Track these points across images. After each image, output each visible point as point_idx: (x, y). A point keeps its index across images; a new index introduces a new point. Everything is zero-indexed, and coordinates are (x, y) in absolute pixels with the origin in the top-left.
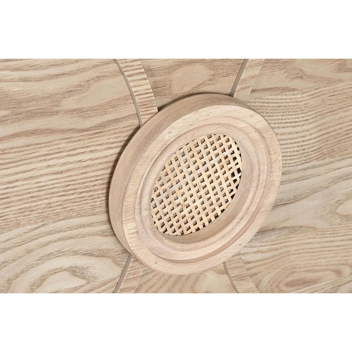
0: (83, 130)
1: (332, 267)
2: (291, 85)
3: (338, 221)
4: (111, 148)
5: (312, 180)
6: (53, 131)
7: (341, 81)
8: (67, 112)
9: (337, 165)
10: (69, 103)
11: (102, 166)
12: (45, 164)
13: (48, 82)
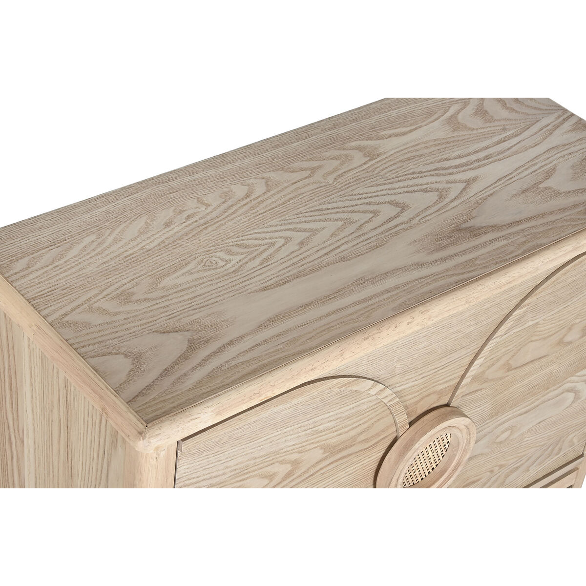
0: (367, 449)
1: (489, 470)
2: (481, 387)
3: (496, 446)
4: (380, 452)
5: (484, 431)
6: (351, 455)
7: (507, 376)
8: (360, 442)
9: (500, 418)
10: (362, 437)
11: (374, 463)
12: (345, 472)
13: (351, 431)
